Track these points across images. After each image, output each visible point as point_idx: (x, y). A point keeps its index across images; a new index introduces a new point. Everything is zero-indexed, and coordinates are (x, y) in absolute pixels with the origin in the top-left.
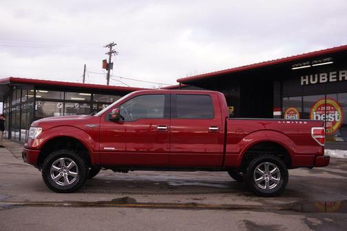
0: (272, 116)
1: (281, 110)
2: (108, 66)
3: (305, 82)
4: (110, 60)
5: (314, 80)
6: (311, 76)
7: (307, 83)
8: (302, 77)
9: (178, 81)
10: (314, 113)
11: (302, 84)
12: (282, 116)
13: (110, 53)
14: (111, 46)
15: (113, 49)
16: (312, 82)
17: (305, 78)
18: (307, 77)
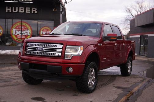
3: (8, 11)
6: (14, 8)
7: (10, 12)
8: (7, 7)
10: (14, 30)
11: (7, 11)
16: (14, 11)
17: (9, 8)
18: (10, 8)
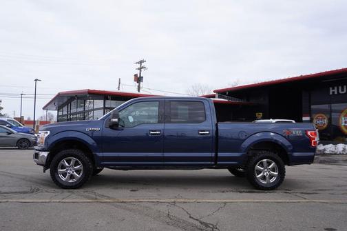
0: (301, 121)
1: (310, 116)
2: (139, 79)
3: (333, 92)
4: (140, 74)
5: (343, 90)
6: (340, 88)
7: (336, 93)
8: (331, 88)
9: (214, 92)
10: (343, 118)
11: (331, 93)
12: (311, 121)
13: (140, 69)
14: (141, 62)
15: (142, 65)
16: (341, 92)
17: (333, 89)
18: (336, 88)
